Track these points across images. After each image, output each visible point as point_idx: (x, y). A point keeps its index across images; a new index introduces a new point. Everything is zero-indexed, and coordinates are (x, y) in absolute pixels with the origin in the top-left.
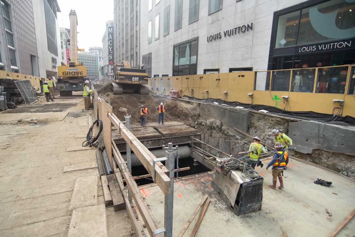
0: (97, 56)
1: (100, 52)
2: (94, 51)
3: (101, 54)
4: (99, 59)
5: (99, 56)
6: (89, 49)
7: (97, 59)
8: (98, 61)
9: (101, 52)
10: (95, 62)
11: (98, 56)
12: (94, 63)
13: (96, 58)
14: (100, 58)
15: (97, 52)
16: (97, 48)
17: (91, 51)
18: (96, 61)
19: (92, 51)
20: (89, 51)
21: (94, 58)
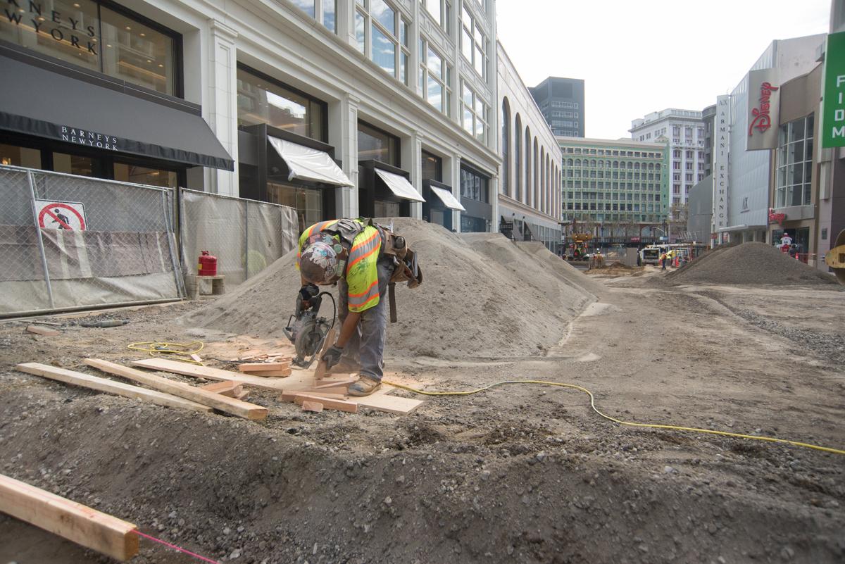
0: (665, 145)
1: (677, 128)
2: (652, 130)
3: (683, 138)
4: (672, 159)
5: (672, 144)
6: (630, 128)
7: (666, 157)
8: (667, 168)
9: (683, 131)
10: (655, 171)
11: (668, 147)
12: (651, 175)
13: (658, 155)
14: (677, 153)
15: (664, 130)
16: (664, 115)
17: (638, 135)
18: (658, 166)
19: (644, 132)
20: (630, 134)
21: (651, 155)
